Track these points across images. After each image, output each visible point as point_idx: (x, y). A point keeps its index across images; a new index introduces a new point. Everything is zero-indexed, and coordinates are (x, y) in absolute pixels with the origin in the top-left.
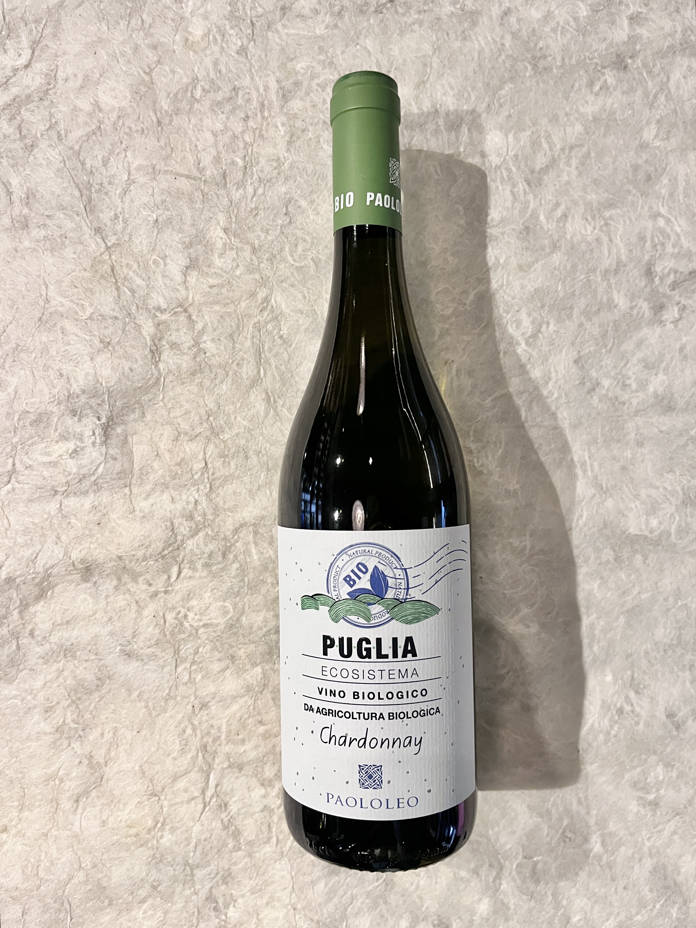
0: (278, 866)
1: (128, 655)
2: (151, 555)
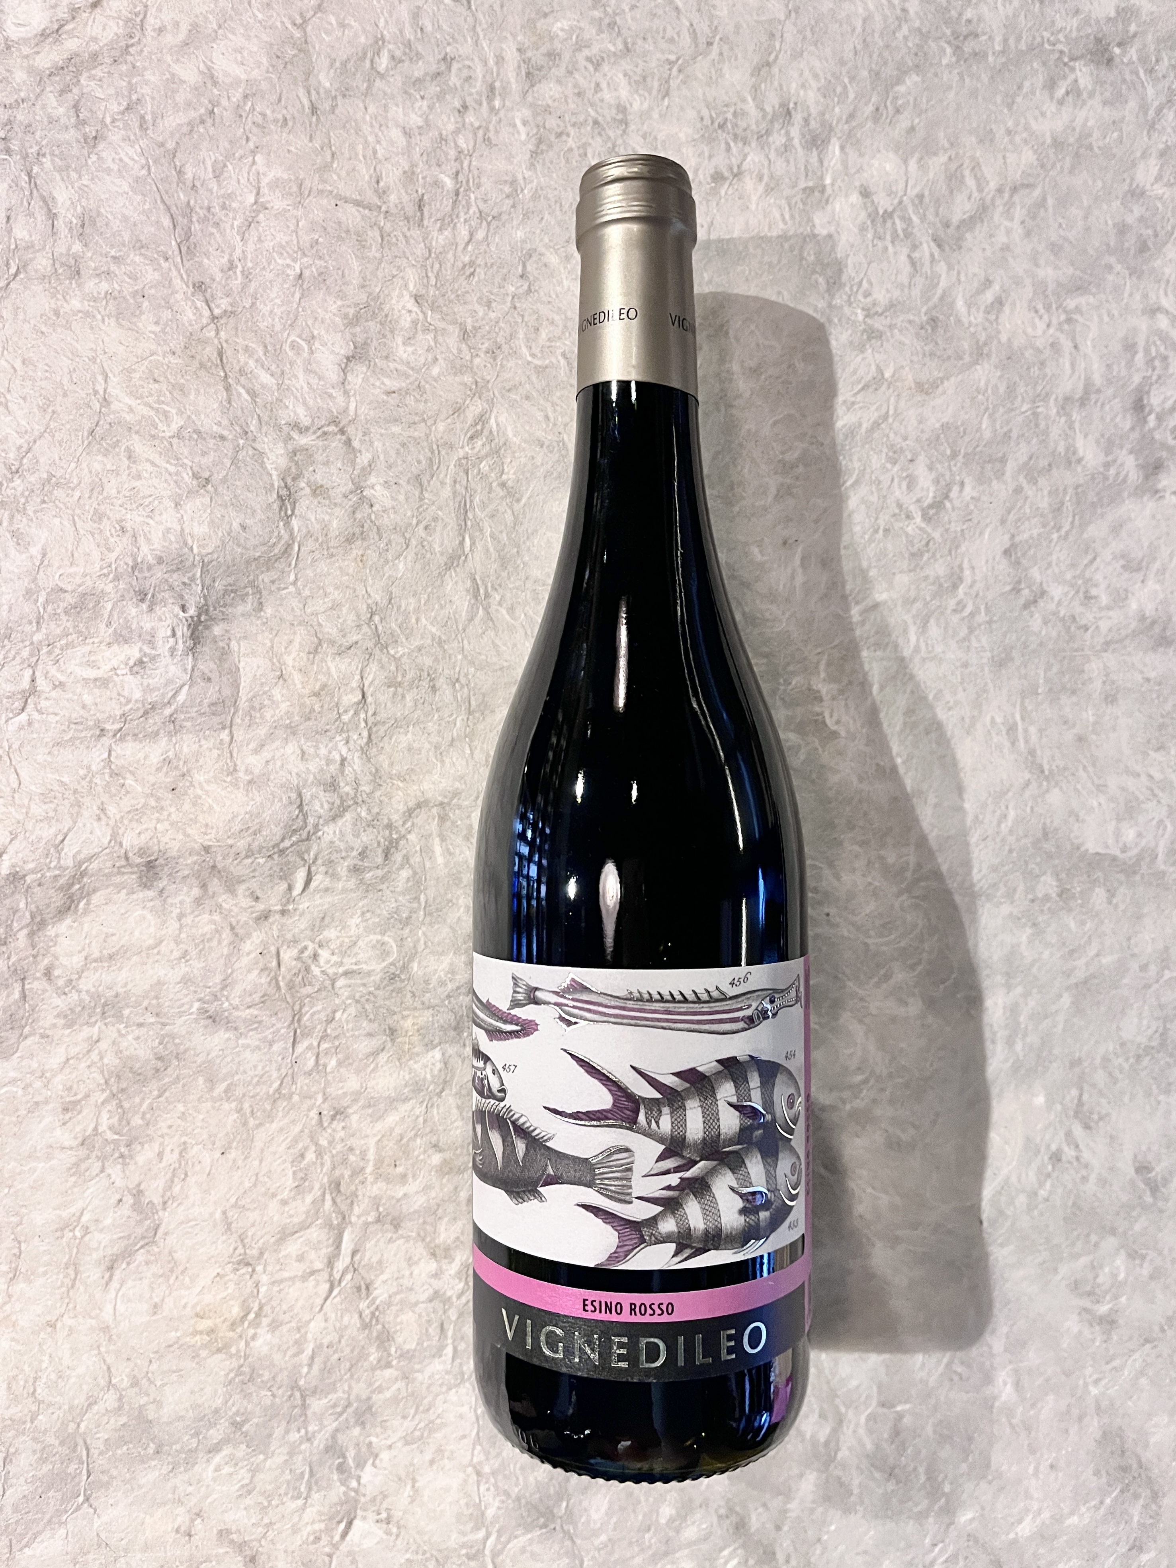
0: (452, 1395)
1: (213, 1019)
2: (261, 848)
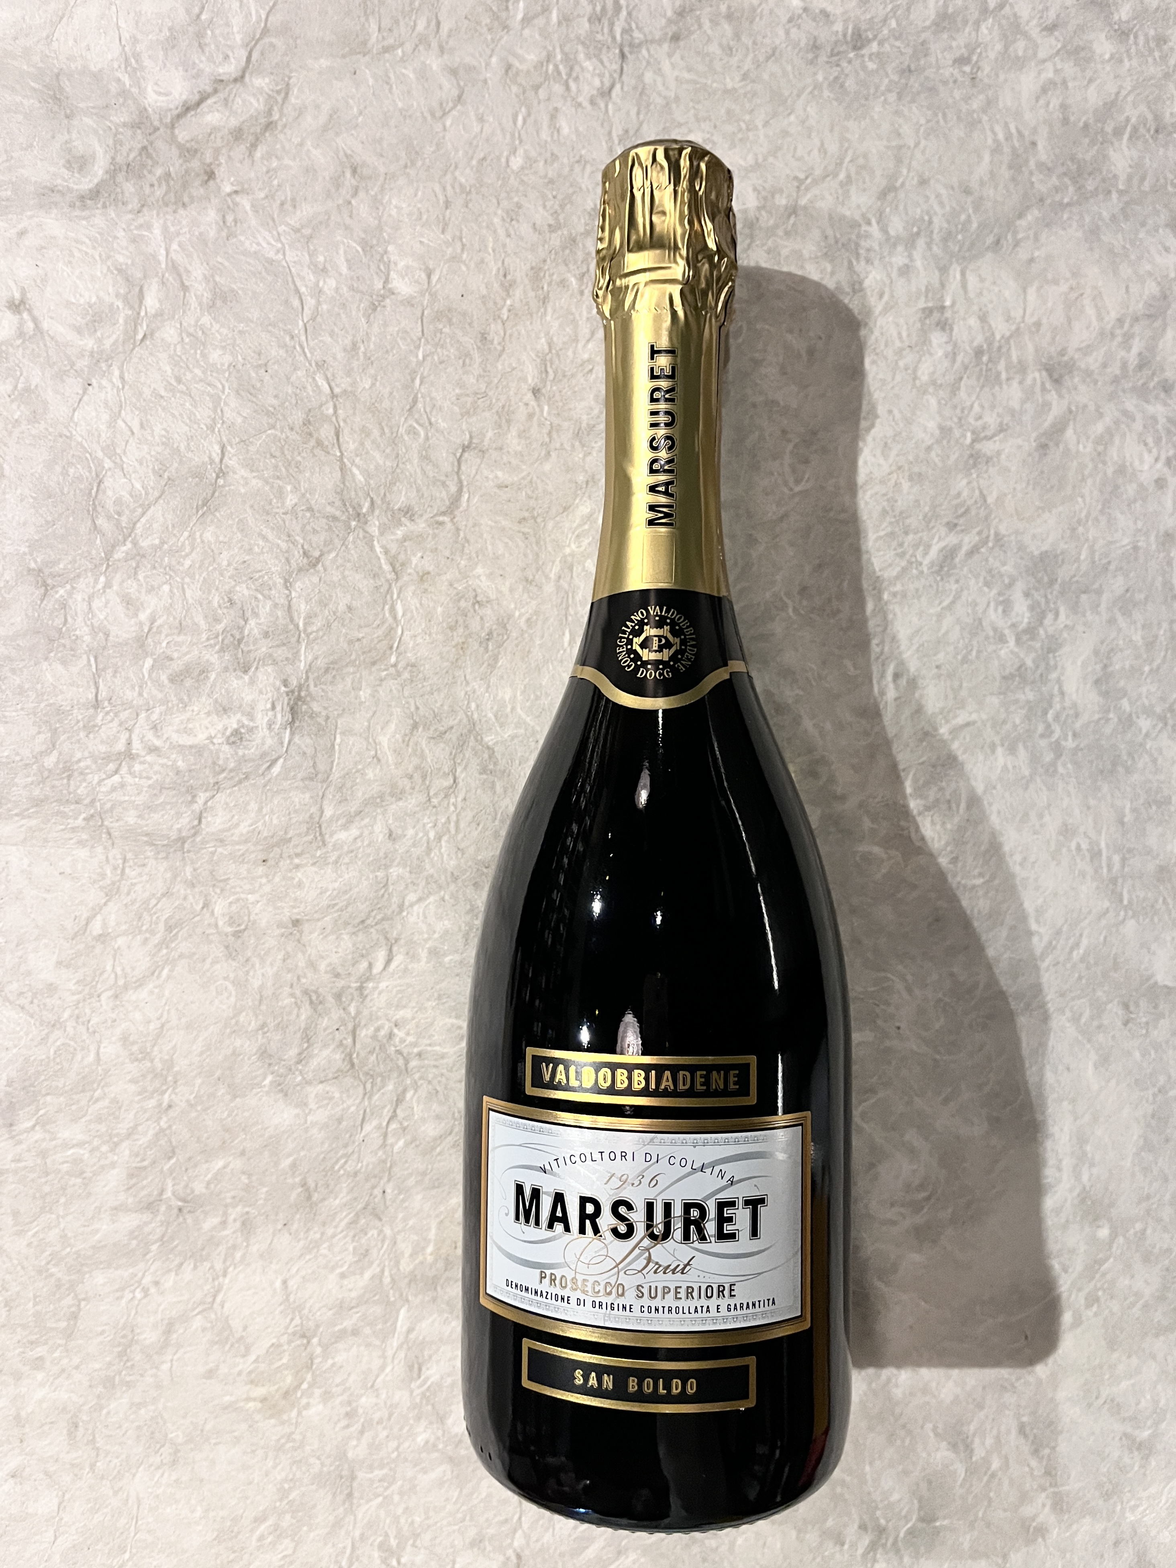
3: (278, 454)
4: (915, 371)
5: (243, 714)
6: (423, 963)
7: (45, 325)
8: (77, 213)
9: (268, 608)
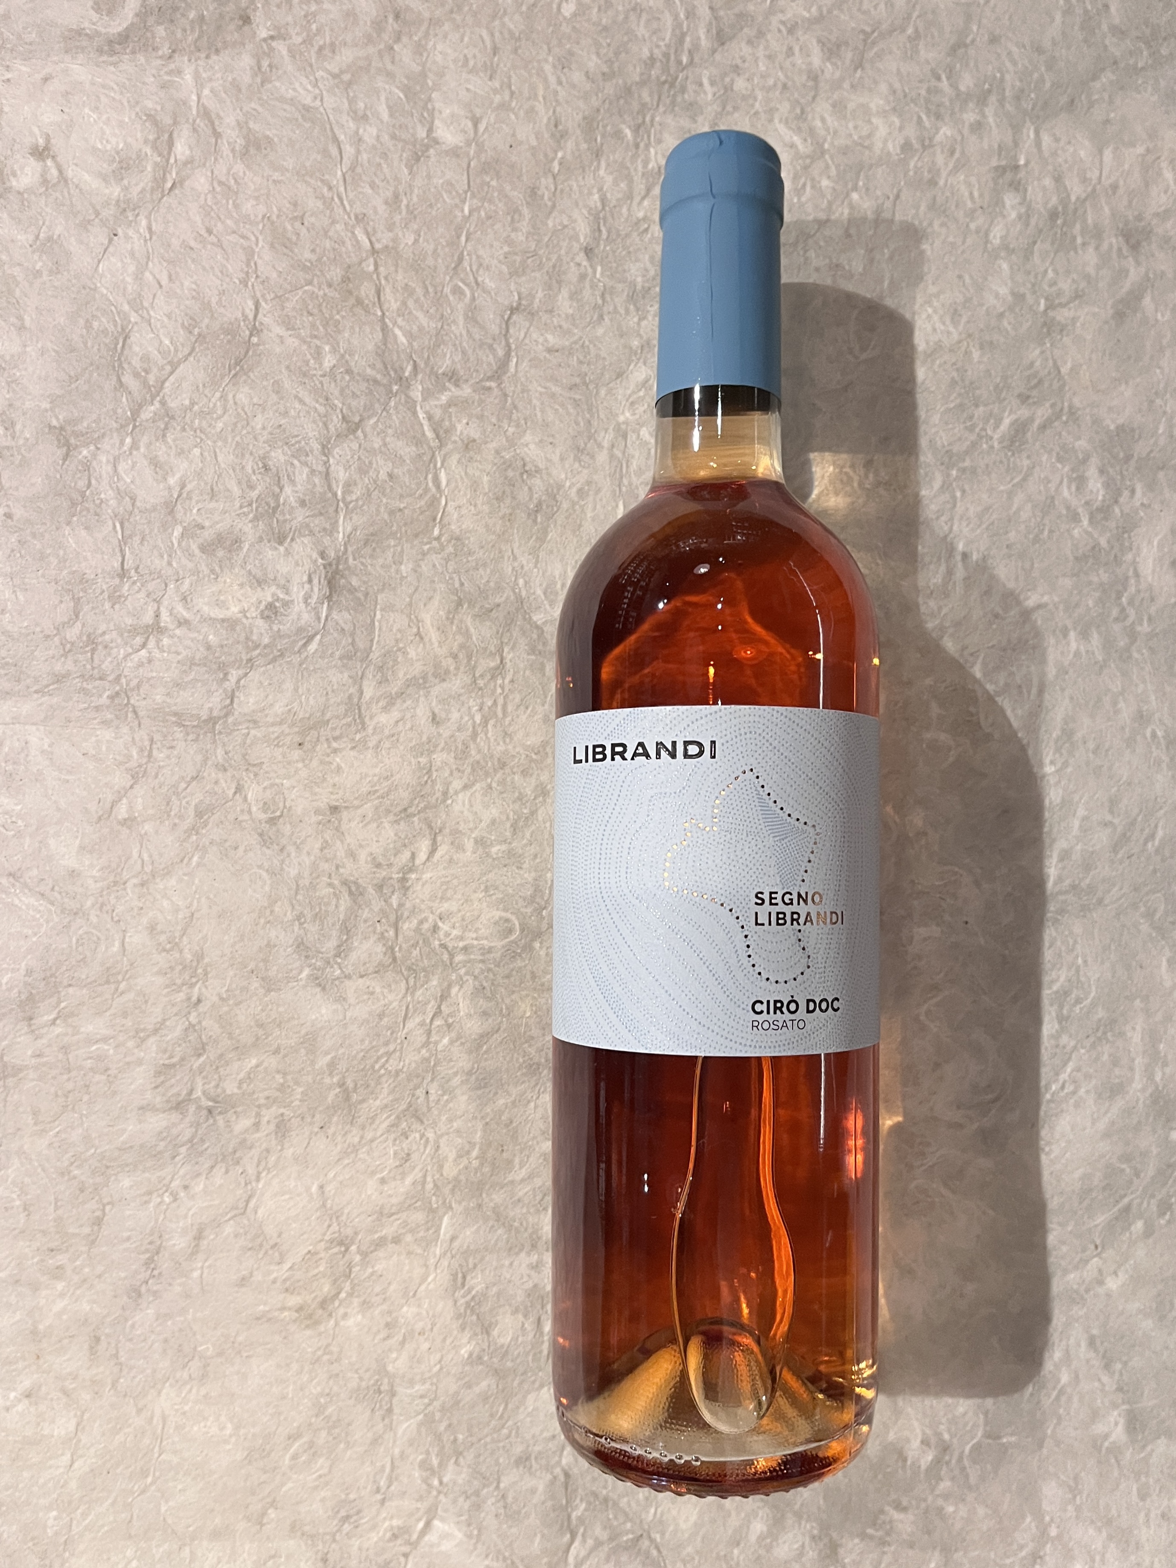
3: (315, 311)
4: (987, 234)
5: (278, 586)
6: (469, 853)
7: (70, 174)
8: (105, 58)
9: (304, 476)
